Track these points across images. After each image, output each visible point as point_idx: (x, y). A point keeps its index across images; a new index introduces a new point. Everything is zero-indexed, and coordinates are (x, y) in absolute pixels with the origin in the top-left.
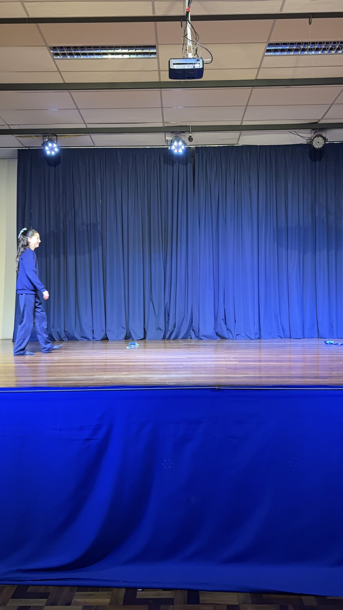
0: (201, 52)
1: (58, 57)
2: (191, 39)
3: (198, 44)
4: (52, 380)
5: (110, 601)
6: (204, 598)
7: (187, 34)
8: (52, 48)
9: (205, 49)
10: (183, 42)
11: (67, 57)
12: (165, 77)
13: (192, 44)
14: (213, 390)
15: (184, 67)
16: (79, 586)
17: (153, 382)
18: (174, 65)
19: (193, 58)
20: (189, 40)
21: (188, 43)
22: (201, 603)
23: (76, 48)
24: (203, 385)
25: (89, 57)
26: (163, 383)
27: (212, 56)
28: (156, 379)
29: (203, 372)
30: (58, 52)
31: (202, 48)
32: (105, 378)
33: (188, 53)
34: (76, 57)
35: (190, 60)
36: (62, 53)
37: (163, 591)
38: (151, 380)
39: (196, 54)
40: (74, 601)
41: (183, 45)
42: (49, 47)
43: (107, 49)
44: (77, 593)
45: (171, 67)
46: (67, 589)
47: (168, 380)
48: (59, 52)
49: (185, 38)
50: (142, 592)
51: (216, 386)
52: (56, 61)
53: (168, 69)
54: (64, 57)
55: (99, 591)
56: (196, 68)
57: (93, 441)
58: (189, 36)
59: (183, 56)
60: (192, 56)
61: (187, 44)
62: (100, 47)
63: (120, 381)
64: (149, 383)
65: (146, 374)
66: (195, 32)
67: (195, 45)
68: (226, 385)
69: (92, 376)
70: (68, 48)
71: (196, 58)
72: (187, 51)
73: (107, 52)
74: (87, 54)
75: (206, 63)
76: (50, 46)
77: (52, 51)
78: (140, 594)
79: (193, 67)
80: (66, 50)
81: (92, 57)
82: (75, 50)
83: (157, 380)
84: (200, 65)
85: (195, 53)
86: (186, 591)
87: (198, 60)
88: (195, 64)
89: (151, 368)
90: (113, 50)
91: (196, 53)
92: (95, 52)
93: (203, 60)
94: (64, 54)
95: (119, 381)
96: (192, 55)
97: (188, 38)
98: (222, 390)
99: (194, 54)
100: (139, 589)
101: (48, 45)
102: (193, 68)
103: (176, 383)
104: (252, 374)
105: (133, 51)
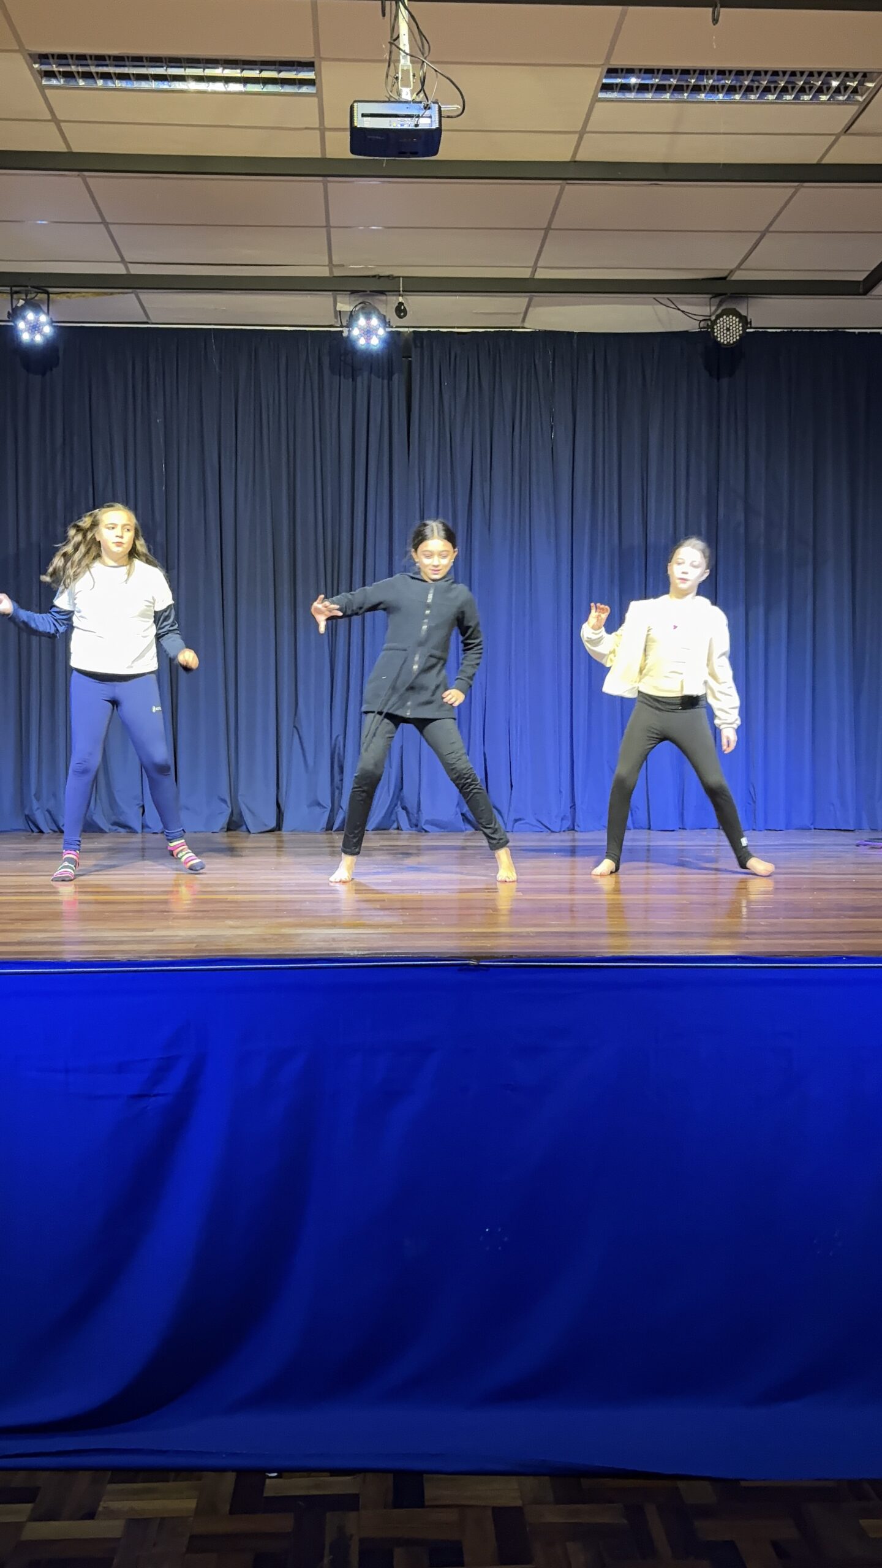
0: (435, 85)
1: (54, 82)
2: (408, 51)
3: (427, 64)
4: (43, 940)
5: (197, 1504)
6: (435, 1490)
7: (398, 37)
8: (37, 56)
9: (445, 79)
10: (387, 56)
11: (78, 83)
12: (340, 147)
13: (412, 62)
15: (390, 125)
16: (115, 1469)
17: (308, 947)
18: (365, 119)
19: (414, 102)
20: (404, 52)
21: (402, 61)
22: (427, 1503)
23: (100, 59)
24: (437, 956)
25: (137, 85)
26: (335, 950)
27: (463, 98)
28: (316, 940)
29: (436, 919)
30: (53, 67)
31: (437, 76)
32: (181, 936)
33: (400, 88)
34: (100, 83)
35: (407, 105)
36: (63, 72)
37: (331, 1476)
38: (303, 941)
39: (422, 92)
40: (104, 1507)
41: (389, 66)
42: (31, 55)
43: (183, 65)
44: (111, 1487)
45: (356, 124)
46: (85, 1478)
47: (346, 941)
48: (55, 68)
49: (393, 46)
50: (277, 1480)
51: (469, 958)
52: (47, 92)
53: (348, 126)
54: (68, 83)
55: (168, 1481)
56: (420, 130)
57: (153, 1099)
58: (404, 42)
59: (389, 96)
60: (412, 96)
61: (398, 61)
62: (165, 58)
63: (222, 946)
64: (298, 951)
65: (286, 925)
66: (420, 33)
67: (420, 65)
68: (496, 955)
69: (147, 930)
70: (81, 58)
71: (421, 102)
72: (398, 83)
73: (184, 74)
74: (132, 77)
75: (448, 117)
76: (30, 52)
77: (36, 66)
78: (274, 1485)
79: (414, 125)
80: (74, 65)
81: (144, 85)
82: (98, 66)
83: (319, 942)
84: (431, 121)
85: (420, 87)
86: (391, 1476)
87: (427, 107)
88: (418, 117)
89: (300, 910)
90: (200, 68)
91: (422, 89)
92: (153, 73)
93: (440, 108)
94: (68, 75)
95: (218, 946)
96: (412, 94)
97: (401, 46)
98: (485, 968)
99: (419, 90)
100: (270, 1473)
101: (27, 50)
102: (414, 128)
103: (369, 950)
104: (559, 925)
105: (255, 74)
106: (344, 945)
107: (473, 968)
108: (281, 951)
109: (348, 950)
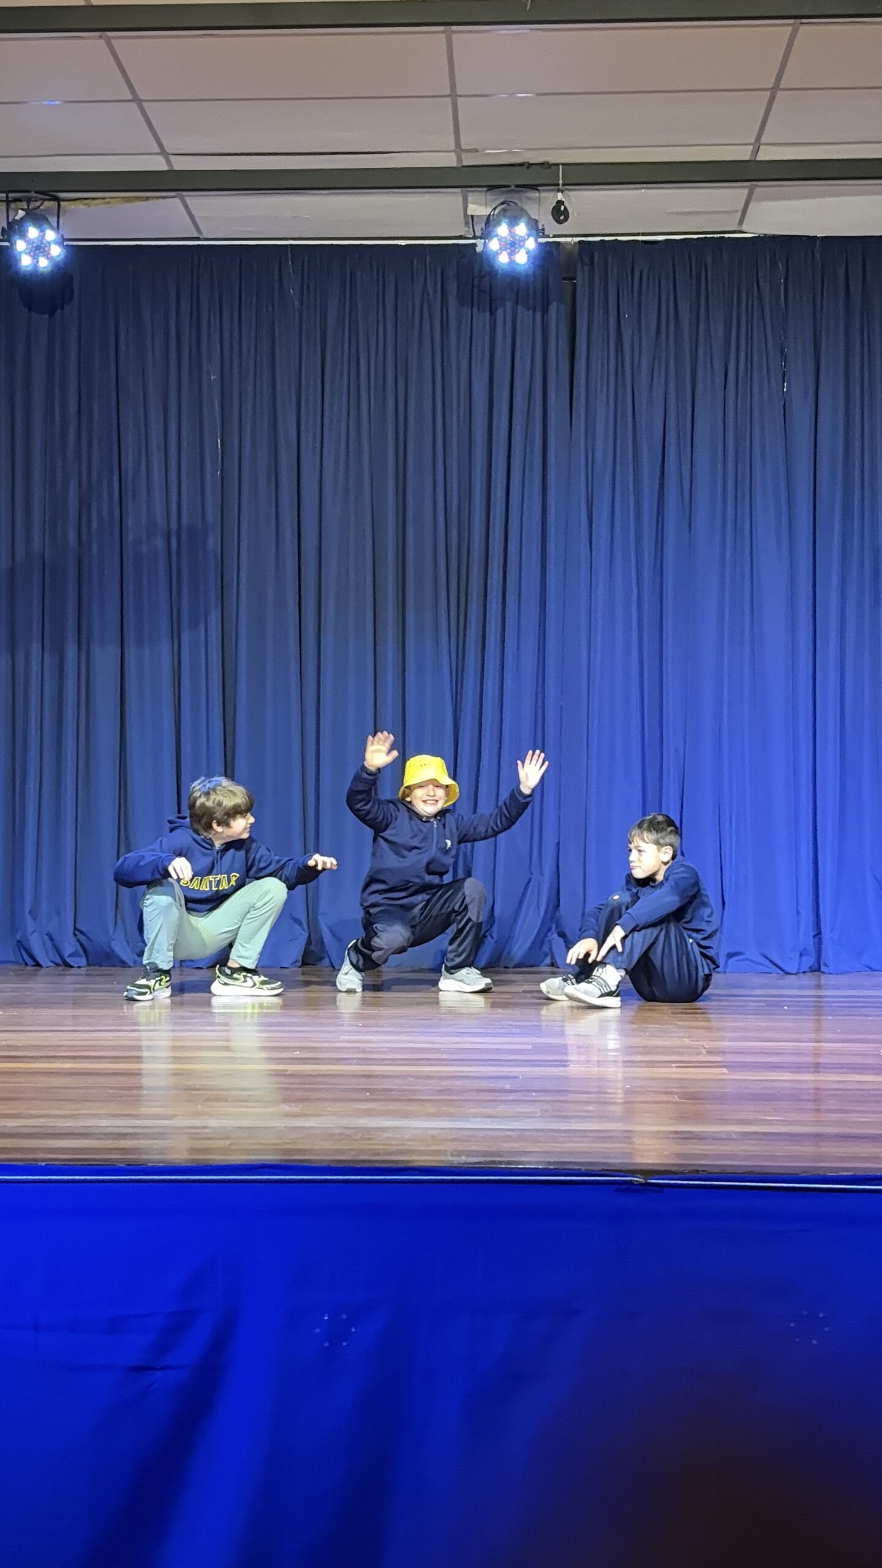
14: (624, 1187)
17: (396, 1148)
24: (583, 1168)
28: (407, 1137)
29: (591, 1108)
32: (212, 1128)
38: (389, 1138)
47: (453, 1140)
51: (633, 1173)
57: (160, 1373)
65: (368, 1113)
68: (673, 1169)
83: (409, 1140)
89: (391, 1090)
98: (657, 1189)
103: (483, 1156)
106: (450, 1147)
107: (639, 1187)
108: (353, 1153)
109: (452, 1155)
